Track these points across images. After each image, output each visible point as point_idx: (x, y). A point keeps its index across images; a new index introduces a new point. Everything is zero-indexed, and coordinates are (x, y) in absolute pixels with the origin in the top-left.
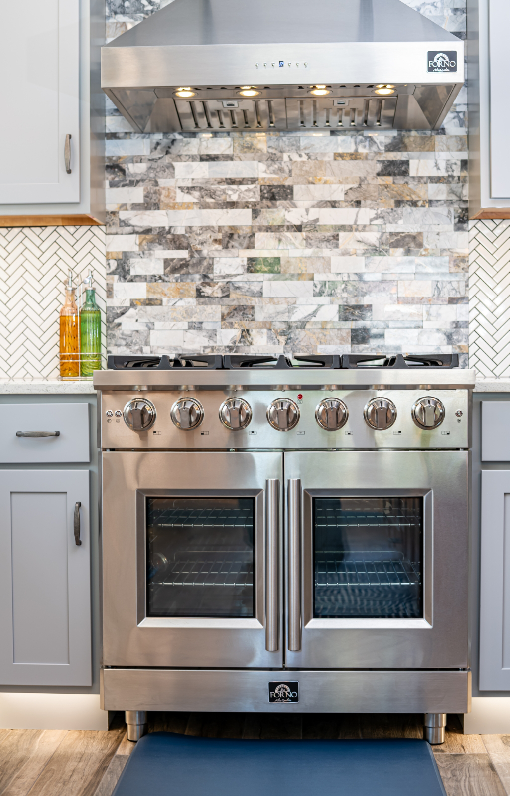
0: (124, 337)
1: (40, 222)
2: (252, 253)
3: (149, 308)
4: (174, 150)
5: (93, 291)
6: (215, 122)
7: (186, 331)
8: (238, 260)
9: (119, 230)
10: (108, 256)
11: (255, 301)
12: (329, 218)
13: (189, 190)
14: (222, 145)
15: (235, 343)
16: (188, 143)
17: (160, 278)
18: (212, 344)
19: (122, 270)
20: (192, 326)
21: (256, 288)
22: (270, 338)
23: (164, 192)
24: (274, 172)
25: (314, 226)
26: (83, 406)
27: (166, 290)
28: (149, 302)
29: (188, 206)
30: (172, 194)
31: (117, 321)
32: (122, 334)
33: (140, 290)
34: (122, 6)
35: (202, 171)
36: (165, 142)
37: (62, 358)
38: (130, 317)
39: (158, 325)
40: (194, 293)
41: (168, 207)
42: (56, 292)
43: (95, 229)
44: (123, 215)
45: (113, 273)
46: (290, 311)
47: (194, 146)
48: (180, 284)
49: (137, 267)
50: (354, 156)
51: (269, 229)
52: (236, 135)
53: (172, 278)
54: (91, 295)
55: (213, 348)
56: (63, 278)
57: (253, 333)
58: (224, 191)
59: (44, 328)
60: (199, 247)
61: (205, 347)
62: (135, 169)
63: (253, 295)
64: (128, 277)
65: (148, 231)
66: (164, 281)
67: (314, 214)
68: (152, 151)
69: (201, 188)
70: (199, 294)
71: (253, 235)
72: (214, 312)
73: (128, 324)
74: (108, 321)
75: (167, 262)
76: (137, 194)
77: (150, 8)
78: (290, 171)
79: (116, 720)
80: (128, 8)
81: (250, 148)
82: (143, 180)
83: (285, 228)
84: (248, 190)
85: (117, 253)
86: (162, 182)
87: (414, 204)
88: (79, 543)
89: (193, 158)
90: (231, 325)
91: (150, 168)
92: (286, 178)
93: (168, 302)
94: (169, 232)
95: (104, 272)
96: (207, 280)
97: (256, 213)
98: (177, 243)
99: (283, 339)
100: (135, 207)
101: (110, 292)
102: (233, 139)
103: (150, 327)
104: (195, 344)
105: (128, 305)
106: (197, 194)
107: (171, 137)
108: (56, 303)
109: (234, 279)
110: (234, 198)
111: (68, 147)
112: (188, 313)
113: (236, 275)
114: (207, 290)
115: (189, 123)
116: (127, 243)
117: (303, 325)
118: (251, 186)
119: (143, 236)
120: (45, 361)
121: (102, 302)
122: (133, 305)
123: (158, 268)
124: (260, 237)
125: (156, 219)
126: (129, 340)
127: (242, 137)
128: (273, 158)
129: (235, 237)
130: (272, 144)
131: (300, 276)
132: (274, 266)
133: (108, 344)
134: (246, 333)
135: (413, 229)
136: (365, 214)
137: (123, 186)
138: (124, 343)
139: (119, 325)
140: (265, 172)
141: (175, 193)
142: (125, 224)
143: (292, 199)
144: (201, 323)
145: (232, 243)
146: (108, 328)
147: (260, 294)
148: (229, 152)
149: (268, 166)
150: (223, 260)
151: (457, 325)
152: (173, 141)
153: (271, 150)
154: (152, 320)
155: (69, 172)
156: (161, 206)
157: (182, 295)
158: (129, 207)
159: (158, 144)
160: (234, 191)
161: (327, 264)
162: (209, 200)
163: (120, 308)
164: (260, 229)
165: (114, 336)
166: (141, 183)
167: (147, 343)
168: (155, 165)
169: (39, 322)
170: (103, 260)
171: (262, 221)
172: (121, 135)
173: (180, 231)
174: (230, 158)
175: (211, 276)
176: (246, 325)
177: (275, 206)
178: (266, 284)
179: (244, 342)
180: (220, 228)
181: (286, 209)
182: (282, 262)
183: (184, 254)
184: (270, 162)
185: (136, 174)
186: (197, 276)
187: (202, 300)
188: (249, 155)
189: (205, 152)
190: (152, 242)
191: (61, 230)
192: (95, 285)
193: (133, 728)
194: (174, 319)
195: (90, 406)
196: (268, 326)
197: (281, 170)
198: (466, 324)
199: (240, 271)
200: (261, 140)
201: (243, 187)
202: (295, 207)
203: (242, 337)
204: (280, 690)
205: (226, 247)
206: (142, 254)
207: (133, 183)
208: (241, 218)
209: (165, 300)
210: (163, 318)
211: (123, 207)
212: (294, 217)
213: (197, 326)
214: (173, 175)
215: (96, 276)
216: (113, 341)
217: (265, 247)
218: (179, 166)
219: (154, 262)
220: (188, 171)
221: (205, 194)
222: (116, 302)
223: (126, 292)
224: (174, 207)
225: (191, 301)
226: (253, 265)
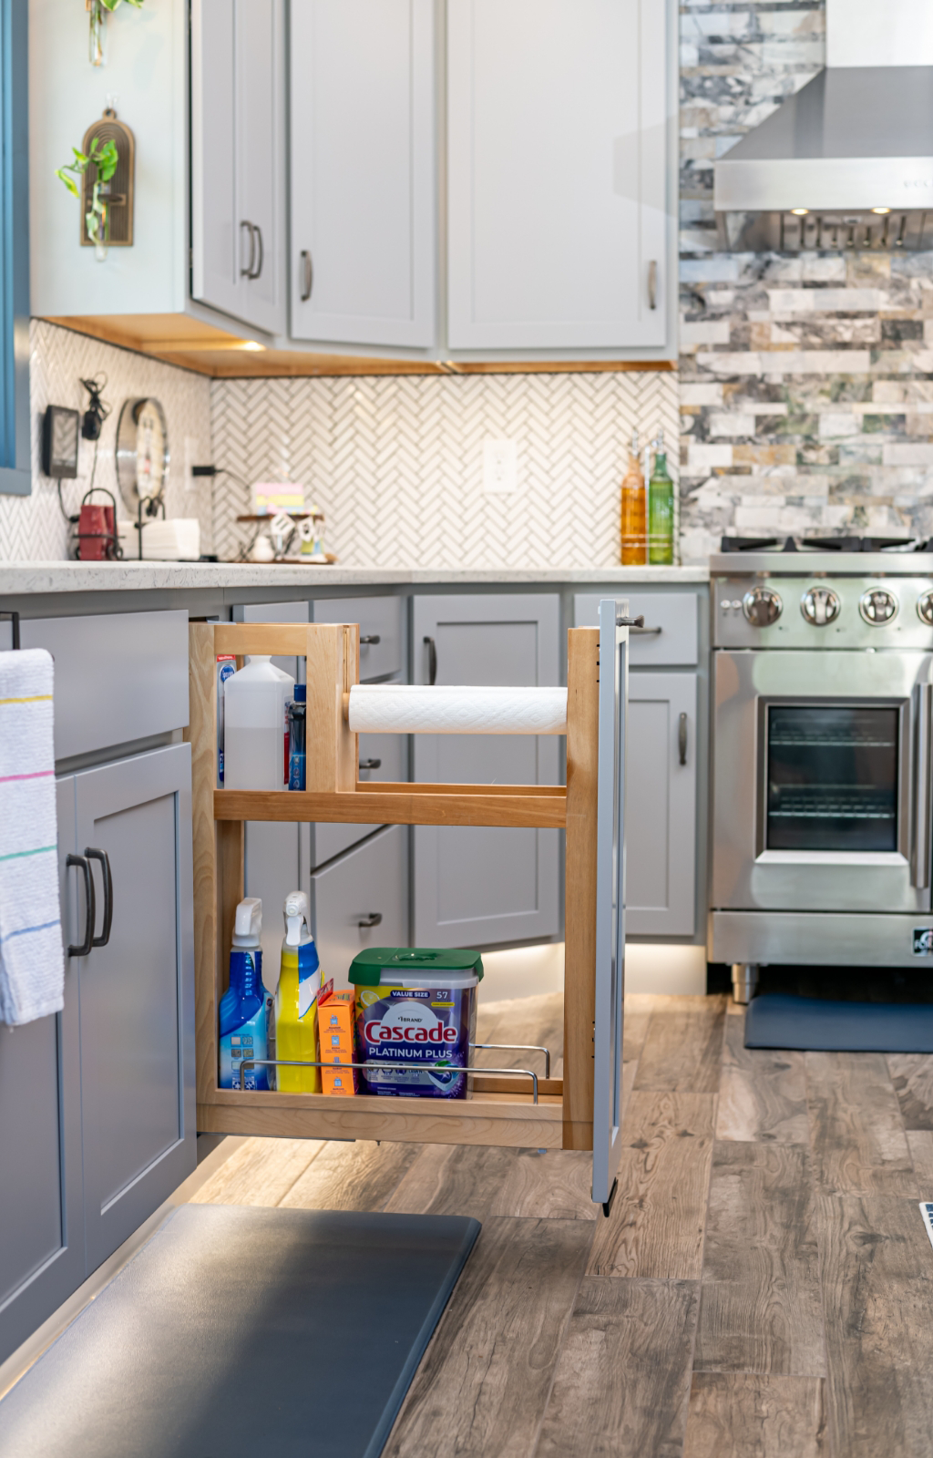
0: (702, 515)
1: (594, 369)
2: (871, 408)
3: (735, 479)
4: (769, 274)
5: (665, 456)
6: (827, 238)
7: (782, 508)
8: (851, 418)
9: (696, 377)
10: (682, 411)
11: (872, 471)
13: (788, 326)
14: (832, 268)
15: (845, 523)
16: (786, 266)
17: (750, 439)
18: (815, 524)
19: (700, 429)
20: (790, 502)
21: (873, 453)
22: (891, 518)
23: (756, 329)
24: (900, 303)
26: (690, 597)
27: (757, 455)
28: (735, 471)
29: (786, 347)
30: (766, 331)
31: (693, 495)
32: (700, 511)
33: (723, 456)
34: (701, 87)
35: (805, 302)
36: (758, 263)
37: (625, 541)
38: (711, 490)
39: (746, 500)
40: (793, 458)
41: (761, 348)
42: (613, 458)
43: (665, 376)
44: (702, 358)
45: (689, 432)
47: (795, 269)
48: (775, 448)
49: (720, 426)
51: (892, 377)
52: (850, 255)
53: (765, 439)
54: (661, 462)
55: (817, 530)
56: (625, 440)
57: (870, 510)
58: (834, 328)
59: (598, 502)
60: (800, 400)
61: (807, 530)
62: (717, 299)
63: (870, 462)
64: (708, 438)
65: (734, 379)
66: (754, 443)
68: (740, 276)
69: (803, 325)
70: (800, 460)
71: (870, 385)
72: (818, 483)
73: (707, 498)
74: (681, 494)
75: (759, 419)
76: (720, 332)
77: (737, 89)
78: (920, 303)
80: (710, 89)
81: (867, 272)
82: (728, 313)
83: (913, 377)
84: (865, 327)
85: (694, 407)
86: (755, 316)
88: (683, 762)
89: (793, 285)
90: (841, 501)
91: (738, 298)
92: (914, 312)
93: (760, 470)
94: (762, 380)
95: (676, 431)
96: (810, 443)
97: (874, 359)
98: (771, 394)
99: (907, 519)
100: (719, 348)
101: (684, 457)
102: (847, 261)
103: (736, 502)
105: (707, 473)
106: (798, 331)
107: (766, 256)
108: (613, 472)
109: (846, 442)
110: (847, 336)
111: (652, 277)
112: (786, 484)
113: (848, 437)
114: (811, 456)
115: (793, 240)
116: (705, 394)
118: (869, 321)
119: (728, 386)
120: (598, 545)
121: (674, 471)
122: (714, 473)
123: (748, 428)
124: (881, 388)
125: (746, 364)
126: (708, 519)
127: (857, 257)
128: (897, 285)
129: (848, 387)
130: (897, 266)
131: (931, 438)
132: (897, 425)
133: (681, 525)
134: (860, 511)
137: (703, 320)
138: (700, 522)
139: (695, 500)
140: (888, 303)
141: (770, 329)
142: (704, 369)
143: (921, 338)
144: (802, 498)
145: (844, 395)
146: (681, 504)
147: (879, 461)
148: (841, 277)
149: (892, 296)
150: (832, 417)
152: (768, 263)
153: (897, 276)
154: (739, 494)
155: (653, 307)
156: (752, 346)
157: (777, 461)
158: (710, 348)
159: (748, 266)
160: (847, 327)
162: (815, 340)
163: (695, 478)
164: (881, 377)
165: (688, 514)
166: (726, 318)
167: (732, 523)
168: (744, 294)
169: (591, 494)
170: (675, 416)
171: (882, 367)
172: (700, 255)
173: (776, 379)
174: (840, 285)
175: (815, 437)
176: (860, 500)
177: (899, 347)
178: (887, 448)
179: (858, 523)
180: (828, 376)
181: (915, 351)
182: (909, 420)
183: (779, 409)
184: (893, 290)
185: (719, 306)
186: (798, 438)
187: (803, 468)
188: (867, 281)
189: (809, 277)
190: (739, 393)
191: (620, 376)
192: (666, 449)
194: (768, 493)
195: (699, 598)
196: (888, 501)
197: (908, 300)
199: (854, 430)
200: (884, 265)
201: (859, 323)
202: (925, 347)
203: (856, 516)
204: (927, 939)
205: (836, 400)
206: (727, 408)
207: (715, 317)
208: (856, 363)
209: (755, 468)
210: (752, 491)
211: (703, 348)
212: (925, 362)
213: (796, 502)
214: (767, 307)
215: (668, 438)
216: (687, 521)
217: (886, 400)
218: (776, 295)
219: (740, 420)
220: (788, 302)
221: (811, 332)
222: (692, 470)
223: (705, 458)
224: (768, 348)
225: (789, 470)
226: (871, 422)
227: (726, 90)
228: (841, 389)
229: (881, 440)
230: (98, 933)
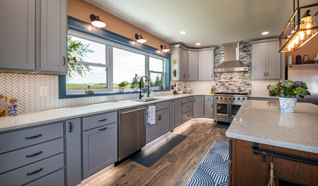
10: (215, 83)
12: (236, 80)
14: (226, 74)
15: (227, 92)
18: (225, 92)
19: (217, 84)
25: (235, 81)
26: (213, 97)
28: (219, 87)
35: (224, 76)
39: (220, 90)
43: (214, 81)
44: (217, 80)
46: (233, 88)
47: (223, 74)
49: (218, 84)
50: (239, 75)
56: (211, 85)
59: (210, 89)
60: (224, 83)
62: (218, 76)
67: (235, 80)
73: (217, 89)
74: (215, 89)
76: (218, 78)
79: (215, 121)
81: (229, 74)
84: (229, 78)
86: (220, 77)
87: (245, 79)
88: (212, 107)
92: (232, 77)
93: (221, 87)
95: (215, 85)
98: (222, 82)
104: (223, 91)
108: (211, 87)
110: (227, 78)
111: (212, 75)
113: (227, 85)
116: (217, 82)
117: (234, 90)
120: (210, 93)
121: (215, 87)
123: (220, 85)
125: (220, 80)
128: (231, 75)
131: (233, 85)
132: (231, 84)
134: (228, 90)
135: (245, 81)
136: (240, 80)
151: (250, 90)
155: (212, 77)
159: (220, 74)
161: (236, 84)
167: (218, 91)
171: (230, 80)
172: (217, 73)
175: (225, 85)
190: (219, 82)
191: (211, 81)
193: (216, 122)
196: (230, 90)
198: (251, 90)
200: (230, 74)
208: (228, 80)
212: (233, 80)
213: (224, 89)
216: (216, 91)
217: (230, 83)
218: (222, 76)
219: (220, 84)
220: (223, 76)
221: (224, 78)
222: (216, 87)
223: (217, 86)
224: (222, 79)
225: (223, 87)
226: (229, 84)
227: (218, 62)
228: (227, 82)
229: (230, 86)
230: (160, 119)
